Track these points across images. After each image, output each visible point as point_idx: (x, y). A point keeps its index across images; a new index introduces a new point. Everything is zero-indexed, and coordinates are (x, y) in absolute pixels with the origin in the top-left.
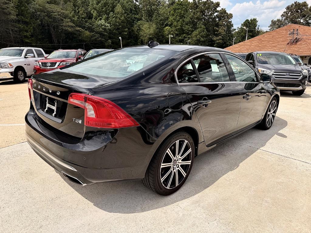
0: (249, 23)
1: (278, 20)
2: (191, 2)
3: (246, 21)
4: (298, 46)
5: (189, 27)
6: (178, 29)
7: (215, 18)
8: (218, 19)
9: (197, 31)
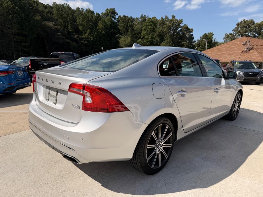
0: (207, 36)
1: (231, 34)
2: (159, 20)
3: (204, 35)
4: (251, 54)
5: (157, 39)
6: (149, 41)
7: (179, 32)
8: (181, 33)
9: (164, 42)
